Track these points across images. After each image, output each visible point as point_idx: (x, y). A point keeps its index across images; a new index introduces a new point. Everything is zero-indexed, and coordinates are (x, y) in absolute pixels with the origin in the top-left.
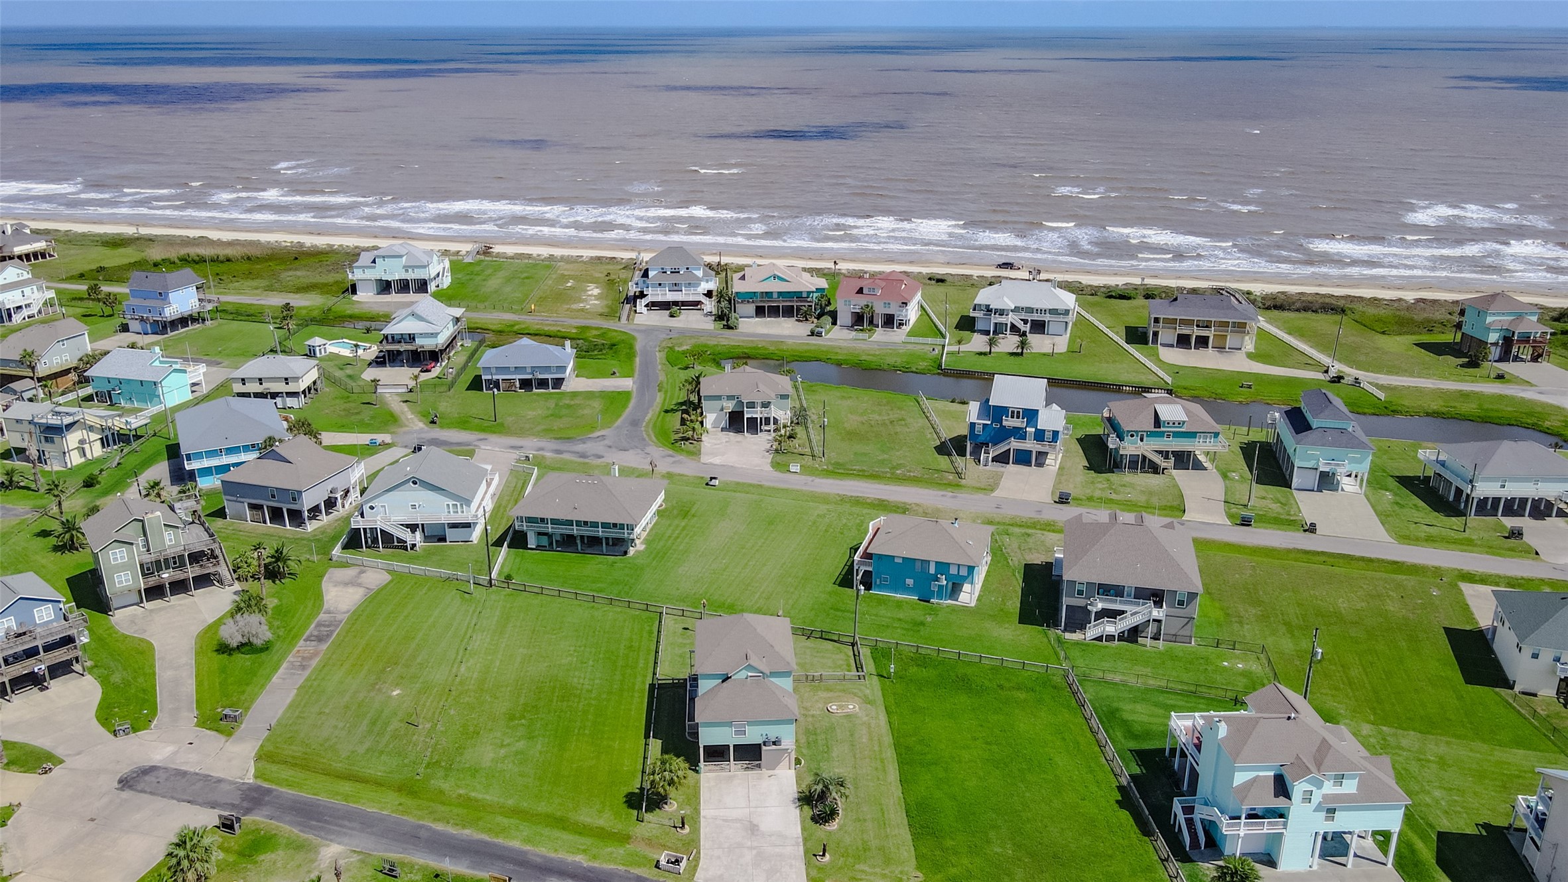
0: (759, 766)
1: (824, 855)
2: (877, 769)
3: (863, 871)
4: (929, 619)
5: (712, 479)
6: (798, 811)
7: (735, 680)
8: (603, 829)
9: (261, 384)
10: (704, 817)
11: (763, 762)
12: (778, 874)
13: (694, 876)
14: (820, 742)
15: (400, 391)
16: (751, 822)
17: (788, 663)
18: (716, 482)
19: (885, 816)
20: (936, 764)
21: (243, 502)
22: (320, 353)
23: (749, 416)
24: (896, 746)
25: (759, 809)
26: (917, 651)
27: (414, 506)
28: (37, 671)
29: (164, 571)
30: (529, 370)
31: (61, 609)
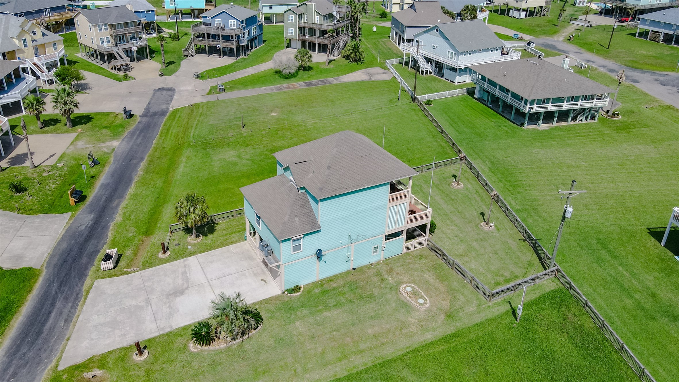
12: (110, 330)
15: (584, 24)
16: (187, 288)
21: (394, 30)
27: (434, 46)
28: (217, 47)
29: (307, 35)
30: (674, 28)
31: (239, 25)
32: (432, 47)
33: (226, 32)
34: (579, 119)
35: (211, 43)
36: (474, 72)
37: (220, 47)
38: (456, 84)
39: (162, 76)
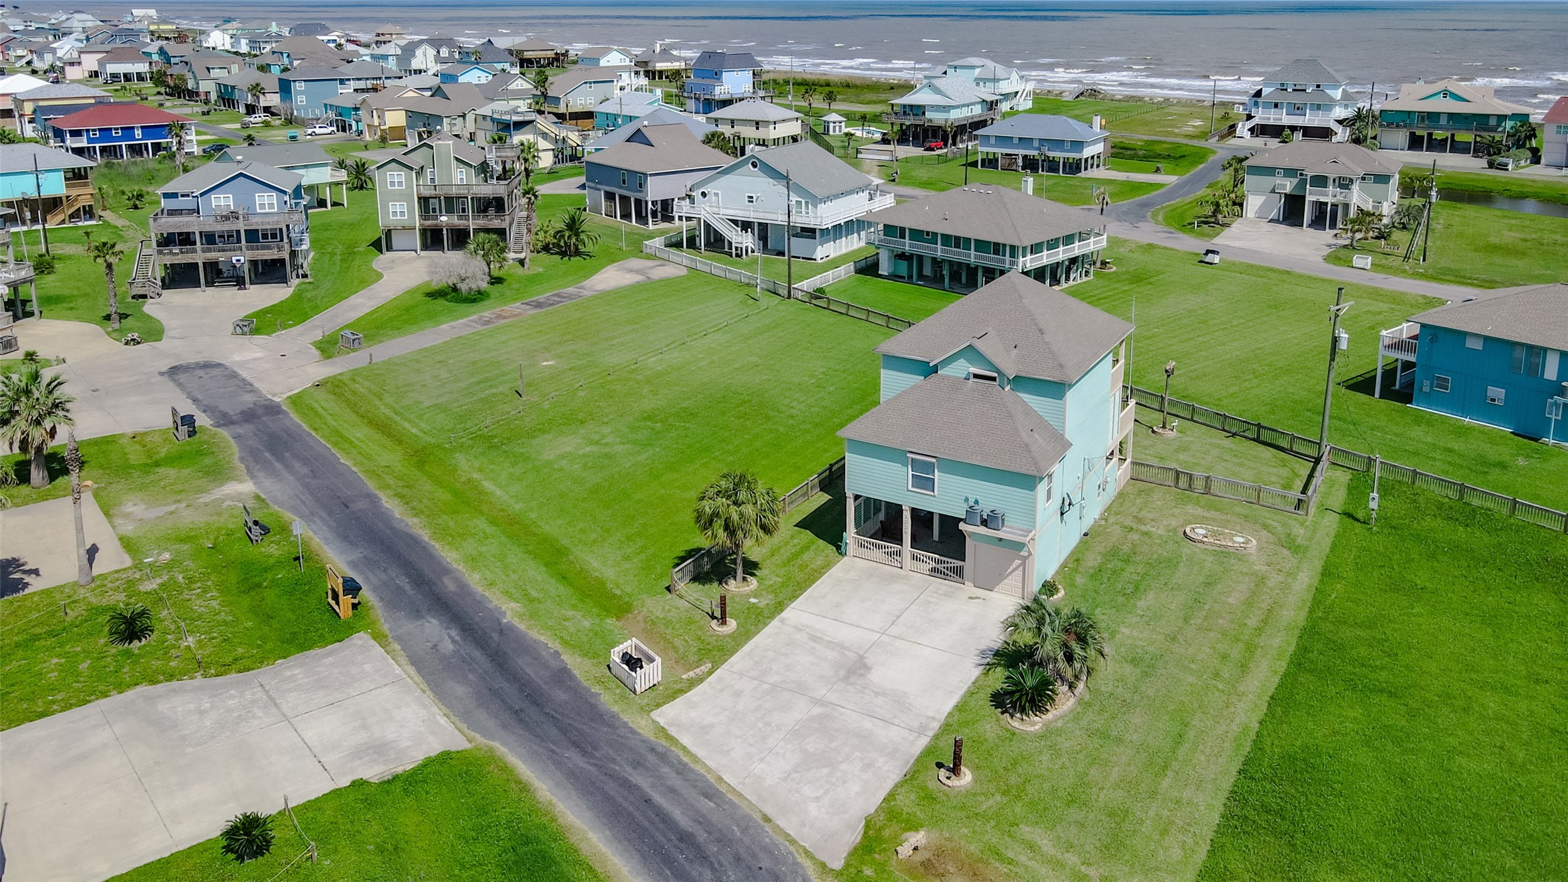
0: (959, 572)
1: (955, 770)
2: (1224, 657)
3: (1032, 847)
4: (1521, 462)
5: (1208, 252)
6: (976, 672)
7: (944, 377)
8: (603, 583)
9: (733, 127)
10: (782, 621)
11: (968, 565)
12: (825, 771)
13: (658, 706)
14: (1126, 574)
15: (883, 158)
16: (861, 657)
17: (1061, 366)
18: (1216, 259)
19: (1181, 752)
20: (1391, 694)
21: (600, 190)
22: (834, 131)
23: (1314, 198)
24: (1309, 632)
25: (898, 643)
26: (1461, 497)
27: (752, 197)
28: (234, 262)
29: (444, 213)
30: (1036, 144)
31: (286, 202)
32: (747, 199)
33: (256, 223)
34: (1072, 276)
35: (212, 256)
36: (870, 224)
37: (242, 261)
38: (819, 261)
39: (139, 343)
